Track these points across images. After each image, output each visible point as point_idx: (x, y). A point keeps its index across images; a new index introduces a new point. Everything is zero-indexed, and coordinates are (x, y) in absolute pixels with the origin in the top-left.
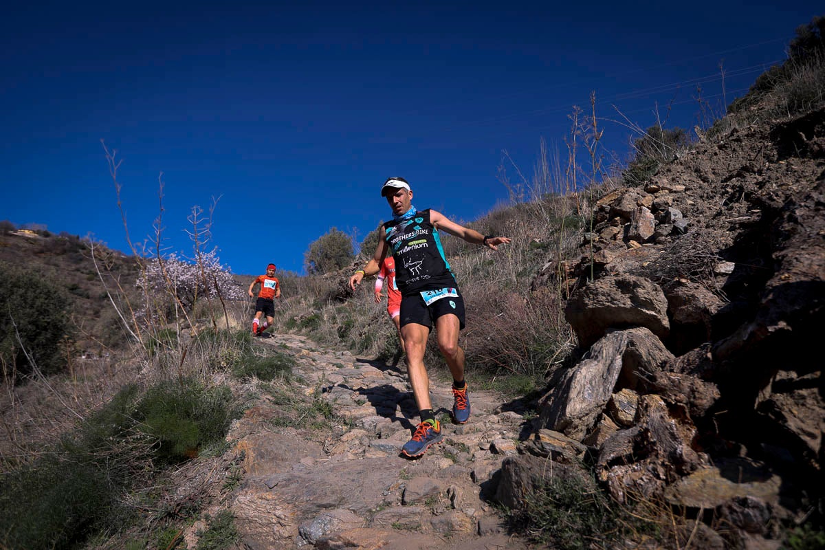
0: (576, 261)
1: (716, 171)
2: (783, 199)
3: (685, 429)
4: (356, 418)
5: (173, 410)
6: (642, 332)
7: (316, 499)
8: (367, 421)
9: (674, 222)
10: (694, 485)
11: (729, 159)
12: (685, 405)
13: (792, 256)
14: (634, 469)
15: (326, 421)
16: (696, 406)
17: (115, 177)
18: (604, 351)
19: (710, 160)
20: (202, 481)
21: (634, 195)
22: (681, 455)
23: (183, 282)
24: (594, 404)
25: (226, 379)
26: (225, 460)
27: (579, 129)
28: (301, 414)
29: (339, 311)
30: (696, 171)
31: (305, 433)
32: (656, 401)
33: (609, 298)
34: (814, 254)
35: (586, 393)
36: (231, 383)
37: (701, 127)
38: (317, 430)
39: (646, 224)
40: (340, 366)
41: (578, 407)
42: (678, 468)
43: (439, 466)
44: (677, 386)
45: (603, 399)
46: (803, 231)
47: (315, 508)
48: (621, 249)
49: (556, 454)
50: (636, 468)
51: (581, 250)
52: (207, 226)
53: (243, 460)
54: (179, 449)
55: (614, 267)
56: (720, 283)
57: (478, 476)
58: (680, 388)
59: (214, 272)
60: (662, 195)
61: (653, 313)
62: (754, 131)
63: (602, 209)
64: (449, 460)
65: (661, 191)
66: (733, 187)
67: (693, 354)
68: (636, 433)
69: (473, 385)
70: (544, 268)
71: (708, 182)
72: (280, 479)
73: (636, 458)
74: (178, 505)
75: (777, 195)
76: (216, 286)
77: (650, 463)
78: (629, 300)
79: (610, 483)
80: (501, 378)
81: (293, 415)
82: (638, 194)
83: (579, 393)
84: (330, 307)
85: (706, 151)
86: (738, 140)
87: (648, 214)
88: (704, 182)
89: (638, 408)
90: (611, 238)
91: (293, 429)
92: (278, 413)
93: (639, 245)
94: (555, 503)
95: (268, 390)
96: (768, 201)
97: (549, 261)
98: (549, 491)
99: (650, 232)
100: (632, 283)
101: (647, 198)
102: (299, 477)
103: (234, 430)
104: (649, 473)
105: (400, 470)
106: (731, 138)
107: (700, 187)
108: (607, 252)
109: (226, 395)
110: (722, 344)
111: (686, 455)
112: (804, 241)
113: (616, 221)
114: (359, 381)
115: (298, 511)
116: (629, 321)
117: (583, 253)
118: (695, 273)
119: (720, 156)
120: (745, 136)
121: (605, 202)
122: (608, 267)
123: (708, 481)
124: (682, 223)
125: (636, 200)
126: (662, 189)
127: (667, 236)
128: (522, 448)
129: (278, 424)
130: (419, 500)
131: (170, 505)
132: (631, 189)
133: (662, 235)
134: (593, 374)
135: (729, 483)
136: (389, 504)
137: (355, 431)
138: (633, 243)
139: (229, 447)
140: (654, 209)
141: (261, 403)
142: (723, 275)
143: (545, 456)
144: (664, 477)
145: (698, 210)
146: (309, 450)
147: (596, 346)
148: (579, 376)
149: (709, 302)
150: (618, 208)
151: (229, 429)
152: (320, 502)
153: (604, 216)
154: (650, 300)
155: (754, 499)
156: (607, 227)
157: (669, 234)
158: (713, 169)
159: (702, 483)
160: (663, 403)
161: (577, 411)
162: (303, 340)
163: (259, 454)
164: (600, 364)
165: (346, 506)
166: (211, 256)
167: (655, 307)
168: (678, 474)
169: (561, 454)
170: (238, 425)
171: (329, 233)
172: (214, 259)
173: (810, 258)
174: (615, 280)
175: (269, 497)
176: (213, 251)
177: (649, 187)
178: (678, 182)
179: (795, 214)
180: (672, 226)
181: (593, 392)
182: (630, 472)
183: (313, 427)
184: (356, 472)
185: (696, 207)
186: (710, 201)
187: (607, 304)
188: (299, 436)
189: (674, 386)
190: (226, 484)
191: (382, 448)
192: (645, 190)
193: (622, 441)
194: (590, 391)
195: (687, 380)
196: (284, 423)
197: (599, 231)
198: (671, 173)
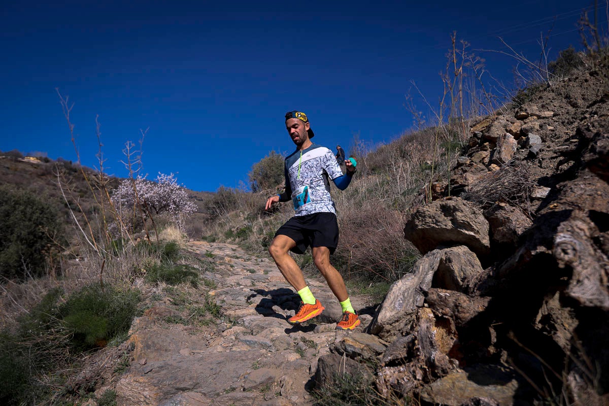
1: (586, 97)
3: (449, 338)
4: (239, 317)
6: (462, 250)
7: (176, 383)
8: (247, 319)
9: (531, 147)
10: (446, 386)
11: (599, 84)
12: (449, 318)
14: (400, 370)
15: (214, 319)
16: (460, 319)
17: (68, 118)
18: (421, 267)
19: (581, 86)
21: (504, 122)
22: (434, 360)
23: (147, 199)
24: (403, 313)
25: (143, 283)
26: (119, 350)
28: (192, 313)
29: (266, 224)
30: (566, 97)
31: (190, 329)
32: (427, 314)
34: (590, 184)
35: (398, 303)
38: (203, 326)
39: (509, 147)
40: (252, 272)
41: (388, 314)
42: (433, 372)
43: (288, 359)
47: (174, 391)
49: (353, 355)
50: (402, 369)
51: (455, 172)
52: (139, 157)
53: (133, 350)
54: (90, 339)
56: (533, 207)
57: (311, 371)
58: (445, 303)
59: (172, 190)
60: (531, 121)
61: (472, 233)
63: (475, 135)
64: (297, 354)
65: (530, 118)
68: (410, 339)
69: (356, 290)
70: (423, 188)
71: (576, 107)
72: (156, 366)
73: (407, 361)
74: (76, 385)
75: (593, 126)
76: (174, 203)
77: (412, 366)
78: (450, 222)
79: (377, 381)
80: (378, 284)
81: (184, 314)
82: (507, 120)
83: (391, 303)
84: (260, 220)
85: (577, 78)
87: (512, 139)
88: (573, 107)
90: (480, 162)
91: (182, 325)
92: (170, 312)
93: (498, 168)
95: (171, 293)
96: (585, 131)
97: (428, 182)
99: (511, 156)
100: (452, 207)
101: (515, 124)
102: (171, 365)
103: (135, 326)
104: (410, 374)
105: (254, 361)
108: (469, 175)
111: (438, 360)
113: (485, 146)
114: (264, 284)
115: (161, 392)
116: (454, 240)
117: (454, 175)
118: (514, 198)
119: (590, 83)
121: (478, 129)
122: (466, 188)
123: (457, 383)
125: (505, 126)
126: (531, 116)
127: (523, 160)
128: (332, 348)
129: (169, 321)
130: (255, 388)
132: (501, 117)
133: (519, 159)
134: (408, 286)
135: (475, 385)
136: (233, 389)
137: (236, 328)
138: (493, 166)
139: (127, 339)
140: (520, 135)
141: (161, 304)
142: (538, 199)
145: (556, 135)
146: (190, 342)
147: (419, 262)
149: (520, 224)
150: (487, 134)
151: (132, 325)
152: (178, 386)
153: (476, 141)
154: (467, 222)
155: (486, 400)
156: (478, 151)
157: (525, 159)
158: (582, 95)
159: (452, 384)
160: (432, 315)
161: (387, 318)
162: (234, 248)
163: (146, 346)
164: (416, 278)
165: (199, 390)
166: (170, 177)
167: (473, 228)
168: (433, 376)
169: (359, 355)
170: (138, 322)
171: (268, 156)
172: (173, 180)
173: (584, 189)
174: (440, 205)
175: (141, 381)
176: (171, 173)
177: (519, 114)
178: (547, 108)
179: (597, 145)
180: (528, 151)
181: (403, 302)
182: (397, 372)
183: (200, 324)
184: (217, 362)
185: (554, 133)
186: (569, 127)
187: (433, 225)
188: (185, 331)
189: (441, 301)
190: (117, 369)
191: (248, 343)
192: (515, 117)
193: (399, 346)
194: (401, 302)
195: (453, 296)
196: (175, 320)
197: (470, 155)
198: (542, 100)
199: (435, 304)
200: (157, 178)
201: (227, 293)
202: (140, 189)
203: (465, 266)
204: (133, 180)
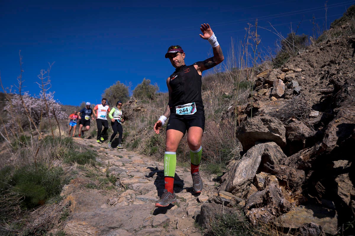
0: (245, 106)
1: (318, 62)
2: (344, 81)
3: (286, 192)
4: (129, 184)
5: (31, 180)
6: (273, 144)
7: (108, 224)
8: (135, 186)
9: (294, 88)
10: (288, 217)
11: (325, 56)
12: (287, 181)
13: (342, 111)
14: (261, 210)
15: (114, 186)
16: (292, 181)
18: (253, 153)
19: (315, 56)
20: (48, 216)
21: (276, 73)
22: (283, 203)
23: (32, 109)
24: (246, 179)
25: (60, 163)
26: (60, 206)
27: (250, 35)
28: (101, 182)
30: (308, 61)
31: (103, 192)
32: (274, 178)
33: (257, 127)
34: (352, 110)
35: (243, 174)
36: (63, 166)
37: (313, 37)
38: (109, 190)
39: (280, 88)
40: (121, 157)
41: (239, 180)
42: (282, 209)
44: (284, 171)
45: (251, 177)
46: (350, 98)
47: (107, 229)
48: (267, 101)
49: (226, 203)
50: (262, 209)
51: (248, 100)
52: (49, 80)
53: (70, 206)
54: (35, 201)
55: (263, 110)
56: (311, 122)
57: (190, 214)
59: (50, 104)
60: (290, 73)
61: (278, 135)
62: (338, 42)
63: (259, 79)
65: (289, 71)
66: (325, 71)
67: (294, 156)
68: (264, 193)
70: (229, 109)
71: (313, 67)
72: (90, 215)
73: (263, 205)
74: (35, 229)
77: (269, 207)
78: (267, 128)
79: (250, 216)
81: (96, 182)
82: (278, 72)
83: (240, 174)
85: (313, 51)
86: (330, 46)
87: (282, 83)
88: (312, 67)
89: (265, 181)
90: (263, 95)
91: (97, 190)
92: (88, 181)
93: (276, 99)
94: (224, 226)
95: (83, 169)
96: (337, 81)
97: (231, 105)
98: (222, 220)
99: (282, 92)
100: (269, 120)
101: (282, 74)
102: (100, 214)
103: (65, 190)
104: (268, 212)
105: (151, 210)
106: (326, 45)
107: (309, 70)
108: (260, 102)
109: (61, 172)
110: (307, 151)
111: (285, 203)
112: (350, 103)
113: (266, 86)
114: (131, 165)
115: (99, 230)
116: (267, 138)
117: (249, 101)
118: (299, 116)
119: (320, 54)
120: (334, 44)
121: (261, 76)
122: (260, 110)
123: (294, 216)
124: (298, 89)
125: (277, 75)
126: (290, 70)
127: (290, 95)
128: (211, 200)
129: (89, 187)
130: (160, 225)
131: (31, 229)
132: (274, 69)
133: (288, 95)
134: (247, 165)
136: (145, 227)
137: (129, 191)
138: (273, 98)
139: (63, 199)
140: (285, 81)
141: (79, 176)
142: (313, 117)
143: (221, 204)
144: (275, 214)
145: (306, 82)
146: (104, 200)
147: (250, 151)
148: (240, 165)
149: (305, 131)
150: (267, 79)
151: (62, 190)
152: (110, 226)
153: (260, 83)
155: (314, 224)
156: (262, 89)
158: (316, 61)
159: (292, 217)
160: (276, 179)
161: (238, 182)
163: (79, 203)
164: (251, 160)
165: (123, 228)
166: (49, 95)
167: (279, 132)
168: (281, 212)
169: (229, 203)
170: (67, 188)
171: (116, 84)
172: (51, 97)
173: (350, 112)
174: (261, 118)
175: (84, 224)
176: (50, 92)
177: (283, 69)
178: (298, 66)
179: (348, 89)
180: (293, 90)
181: (246, 173)
182: (260, 211)
183: (107, 189)
184: (129, 211)
185: (306, 80)
186: (313, 78)
187: (256, 130)
188: (99, 193)
189: (282, 171)
190: (61, 217)
191: (142, 199)
192: (281, 70)
193: (257, 197)
194: (245, 173)
195: (288, 169)
196: (92, 187)
197: (257, 91)
198: (295, 62)
199: (278, 173)
200: (39, 95)
201: (114, 170)
202: (27, 102)
203: (276, 153)
204: (21, 95)
